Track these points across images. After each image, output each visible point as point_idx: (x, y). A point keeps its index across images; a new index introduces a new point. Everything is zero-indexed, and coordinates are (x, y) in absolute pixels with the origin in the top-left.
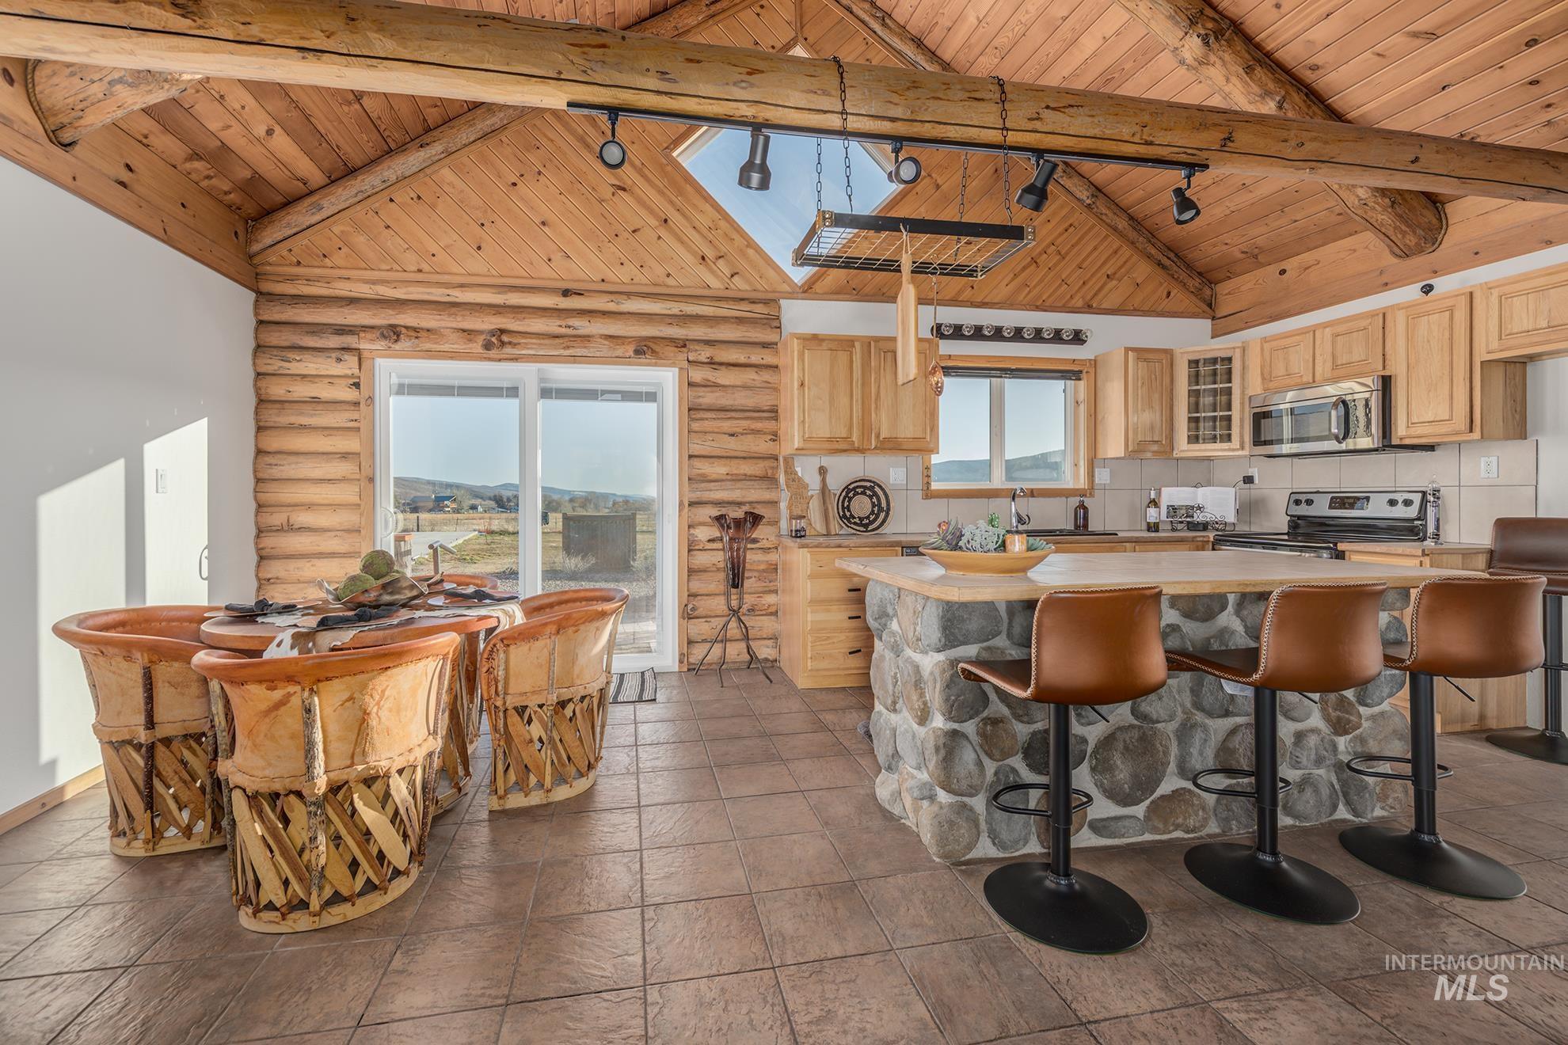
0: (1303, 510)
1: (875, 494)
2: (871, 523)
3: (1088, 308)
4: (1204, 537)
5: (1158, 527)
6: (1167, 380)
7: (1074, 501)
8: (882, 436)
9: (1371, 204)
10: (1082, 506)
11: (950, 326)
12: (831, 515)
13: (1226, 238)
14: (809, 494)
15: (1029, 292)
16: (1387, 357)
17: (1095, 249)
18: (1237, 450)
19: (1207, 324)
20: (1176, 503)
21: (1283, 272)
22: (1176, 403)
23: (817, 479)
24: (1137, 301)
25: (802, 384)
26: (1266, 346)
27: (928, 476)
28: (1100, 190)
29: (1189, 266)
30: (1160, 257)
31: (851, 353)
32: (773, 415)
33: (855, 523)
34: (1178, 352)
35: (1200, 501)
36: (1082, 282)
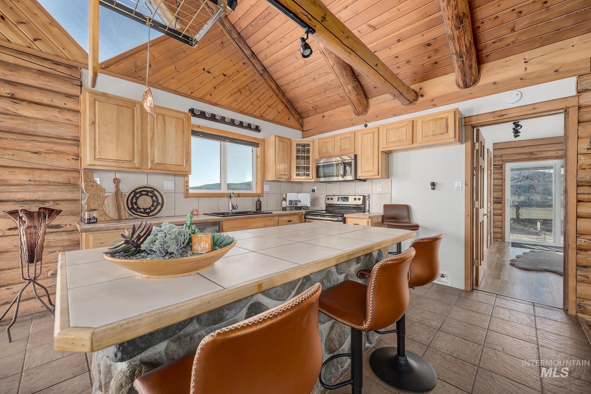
0: (330, 202)
1: (155, 195)
2: (152, 211)
3: (261, 117)
4: (302, 212)
5: (286, 209)
6: (289, 151)
7: (256, 199)
8: (156, 161)
9: (352, 93)
10: (259, 201)
11: (199, 110)
12: (122, 207)
13: (308, 100)
14: (106, 195)
15: (237, 104)
16: (356, 148)
17: (264, 93)
18: (311, 179)
19: (300, 133)
20: (292, 199)
21: (324, 117)
22: (292, 160)
23: (113, 186)
24: (279, 119)
25: (94, 123)
26: (320, 141)
27: (187, 186)
28: (266, 69)
29: (295, 110)
30: (286, 103)
31: (133, 110)
32: (75, 143)
33: (140, 212)
34: (293, 140)
35: (299, 199)
36: (259, 106)
